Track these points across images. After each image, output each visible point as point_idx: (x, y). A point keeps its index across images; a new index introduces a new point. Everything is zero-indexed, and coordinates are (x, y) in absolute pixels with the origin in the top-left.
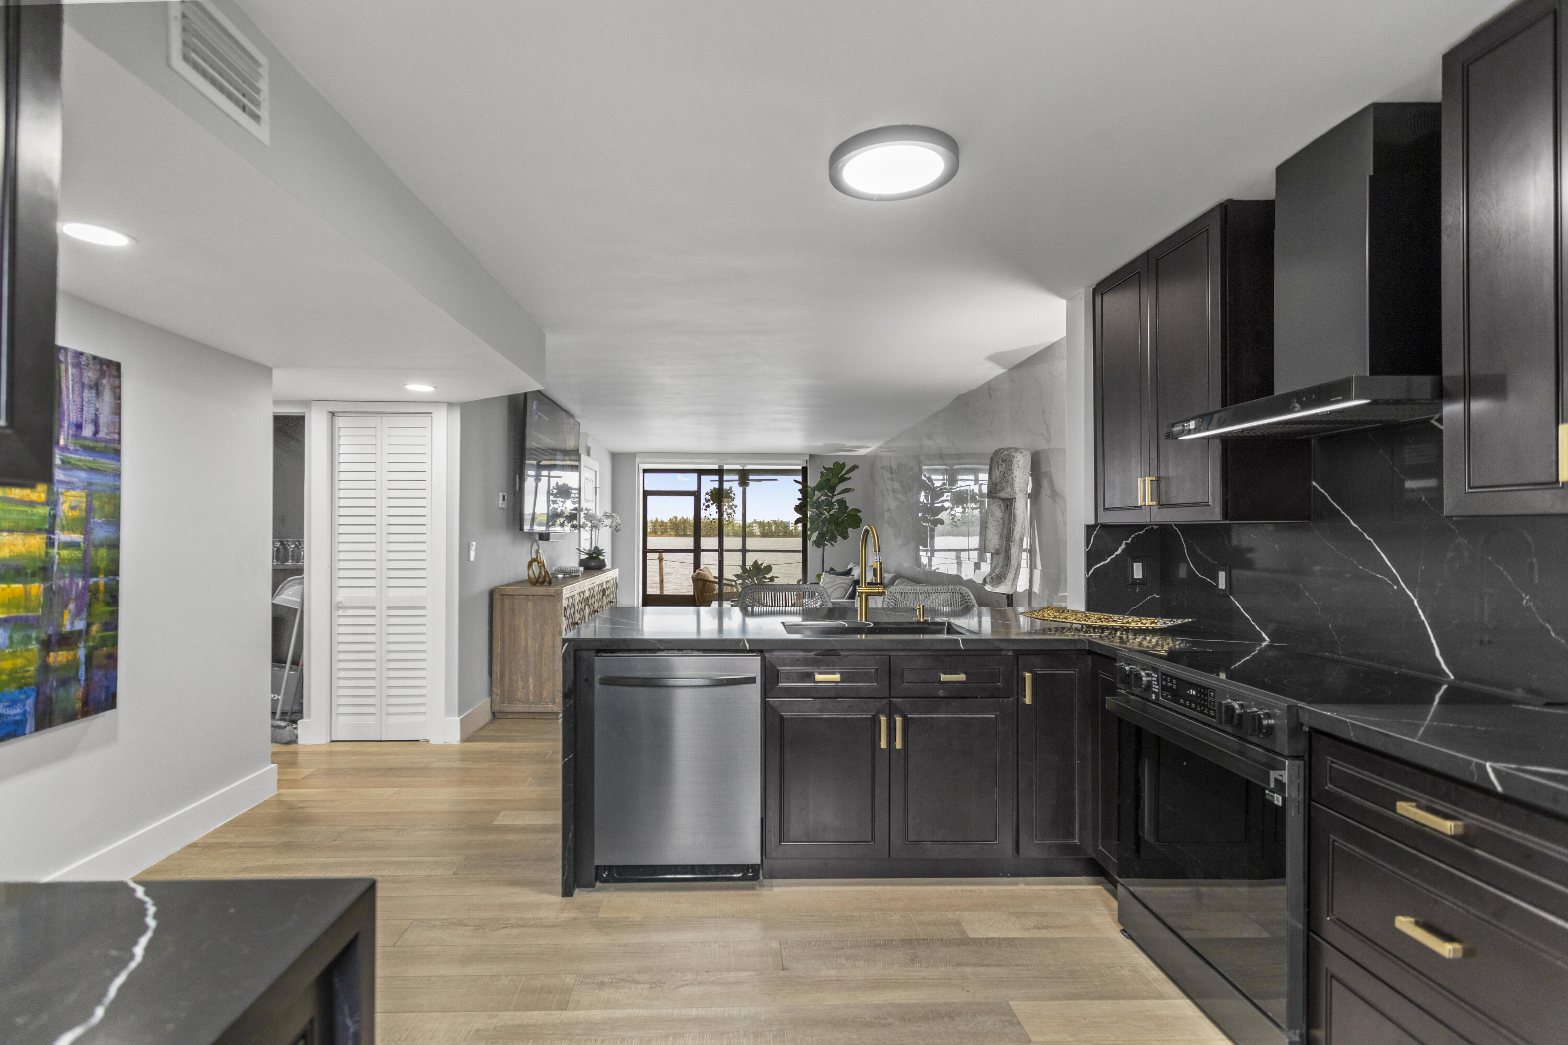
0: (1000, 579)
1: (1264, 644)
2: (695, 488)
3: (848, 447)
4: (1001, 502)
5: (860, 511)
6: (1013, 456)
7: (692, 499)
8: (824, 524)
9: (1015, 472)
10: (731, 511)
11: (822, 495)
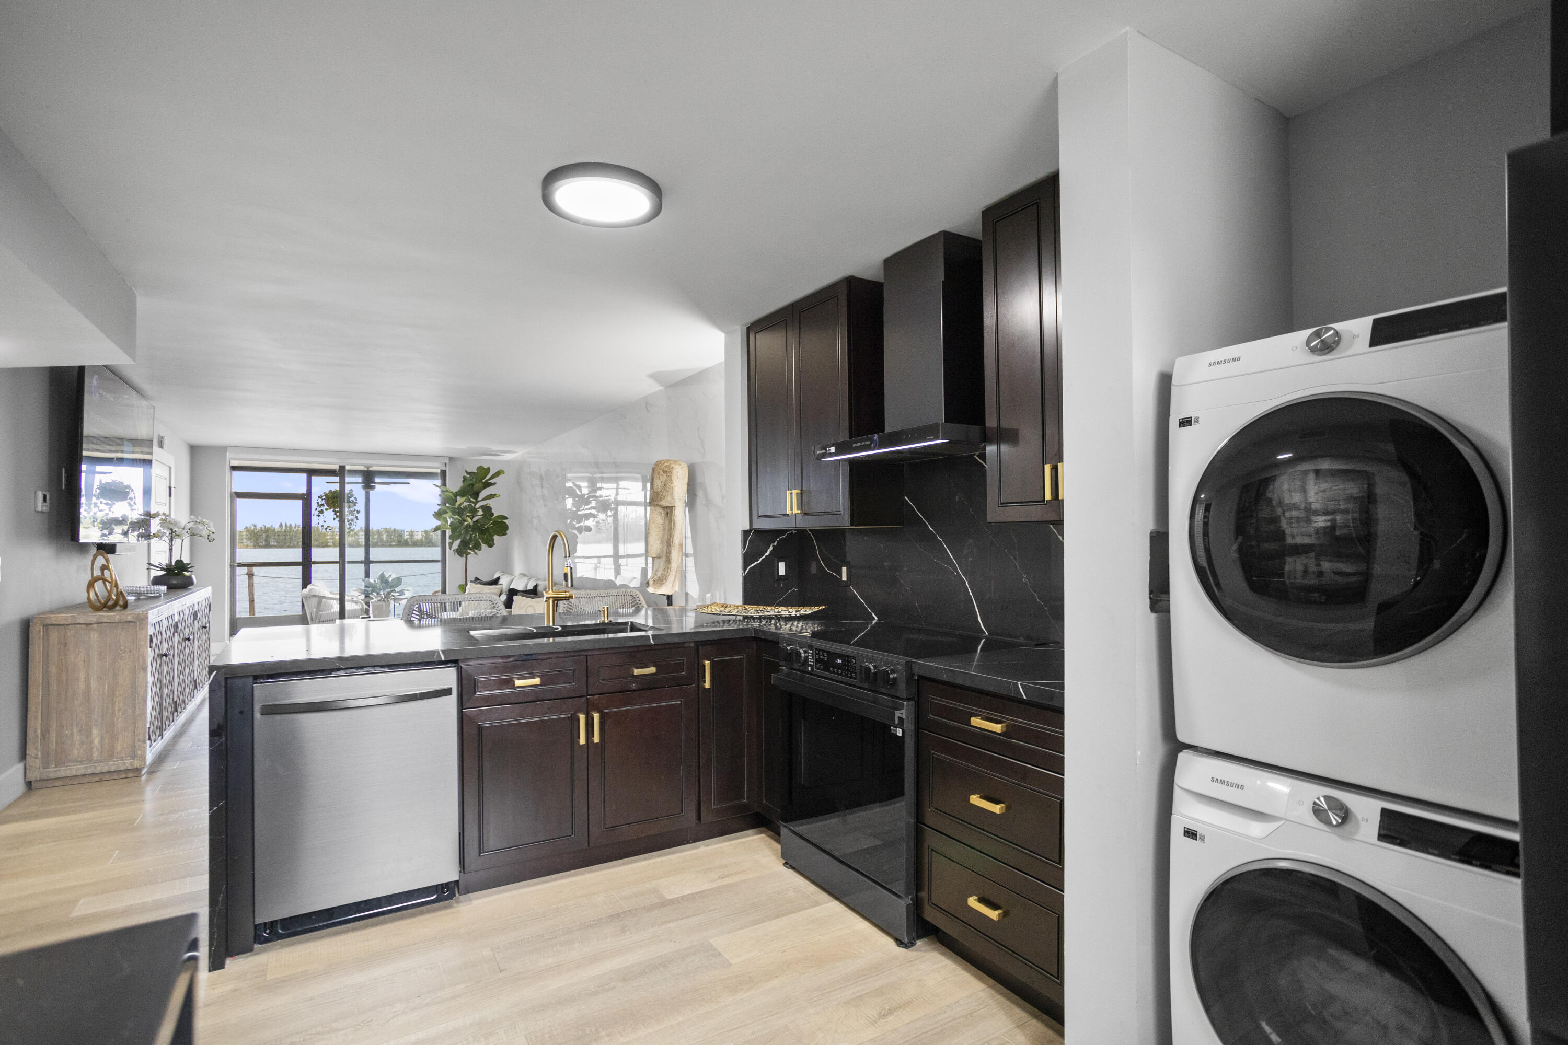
0: (662, 581)
1: (874, 622)
2: (303, 490)
3: (493, 451)
4: (661, 510)
5: (506, 518)
6: (673, 468)
7: (299, 503)
8: (467, 532)
9: (674, 482)
10: (353, 517)
11: (465, 501)
